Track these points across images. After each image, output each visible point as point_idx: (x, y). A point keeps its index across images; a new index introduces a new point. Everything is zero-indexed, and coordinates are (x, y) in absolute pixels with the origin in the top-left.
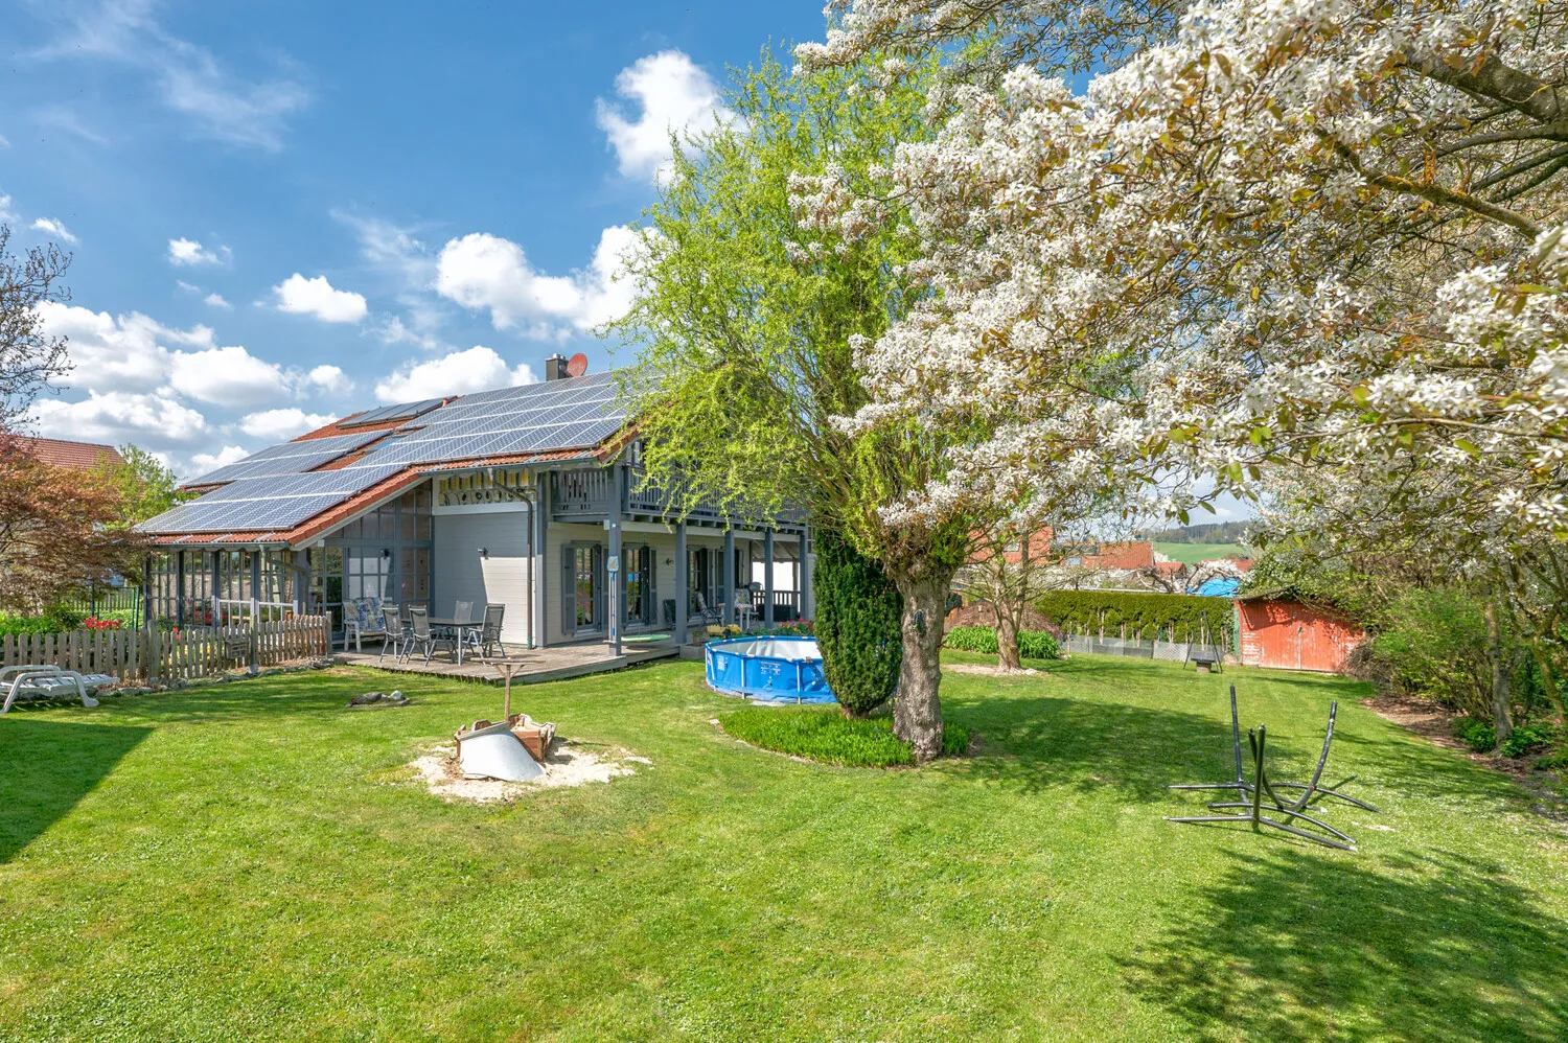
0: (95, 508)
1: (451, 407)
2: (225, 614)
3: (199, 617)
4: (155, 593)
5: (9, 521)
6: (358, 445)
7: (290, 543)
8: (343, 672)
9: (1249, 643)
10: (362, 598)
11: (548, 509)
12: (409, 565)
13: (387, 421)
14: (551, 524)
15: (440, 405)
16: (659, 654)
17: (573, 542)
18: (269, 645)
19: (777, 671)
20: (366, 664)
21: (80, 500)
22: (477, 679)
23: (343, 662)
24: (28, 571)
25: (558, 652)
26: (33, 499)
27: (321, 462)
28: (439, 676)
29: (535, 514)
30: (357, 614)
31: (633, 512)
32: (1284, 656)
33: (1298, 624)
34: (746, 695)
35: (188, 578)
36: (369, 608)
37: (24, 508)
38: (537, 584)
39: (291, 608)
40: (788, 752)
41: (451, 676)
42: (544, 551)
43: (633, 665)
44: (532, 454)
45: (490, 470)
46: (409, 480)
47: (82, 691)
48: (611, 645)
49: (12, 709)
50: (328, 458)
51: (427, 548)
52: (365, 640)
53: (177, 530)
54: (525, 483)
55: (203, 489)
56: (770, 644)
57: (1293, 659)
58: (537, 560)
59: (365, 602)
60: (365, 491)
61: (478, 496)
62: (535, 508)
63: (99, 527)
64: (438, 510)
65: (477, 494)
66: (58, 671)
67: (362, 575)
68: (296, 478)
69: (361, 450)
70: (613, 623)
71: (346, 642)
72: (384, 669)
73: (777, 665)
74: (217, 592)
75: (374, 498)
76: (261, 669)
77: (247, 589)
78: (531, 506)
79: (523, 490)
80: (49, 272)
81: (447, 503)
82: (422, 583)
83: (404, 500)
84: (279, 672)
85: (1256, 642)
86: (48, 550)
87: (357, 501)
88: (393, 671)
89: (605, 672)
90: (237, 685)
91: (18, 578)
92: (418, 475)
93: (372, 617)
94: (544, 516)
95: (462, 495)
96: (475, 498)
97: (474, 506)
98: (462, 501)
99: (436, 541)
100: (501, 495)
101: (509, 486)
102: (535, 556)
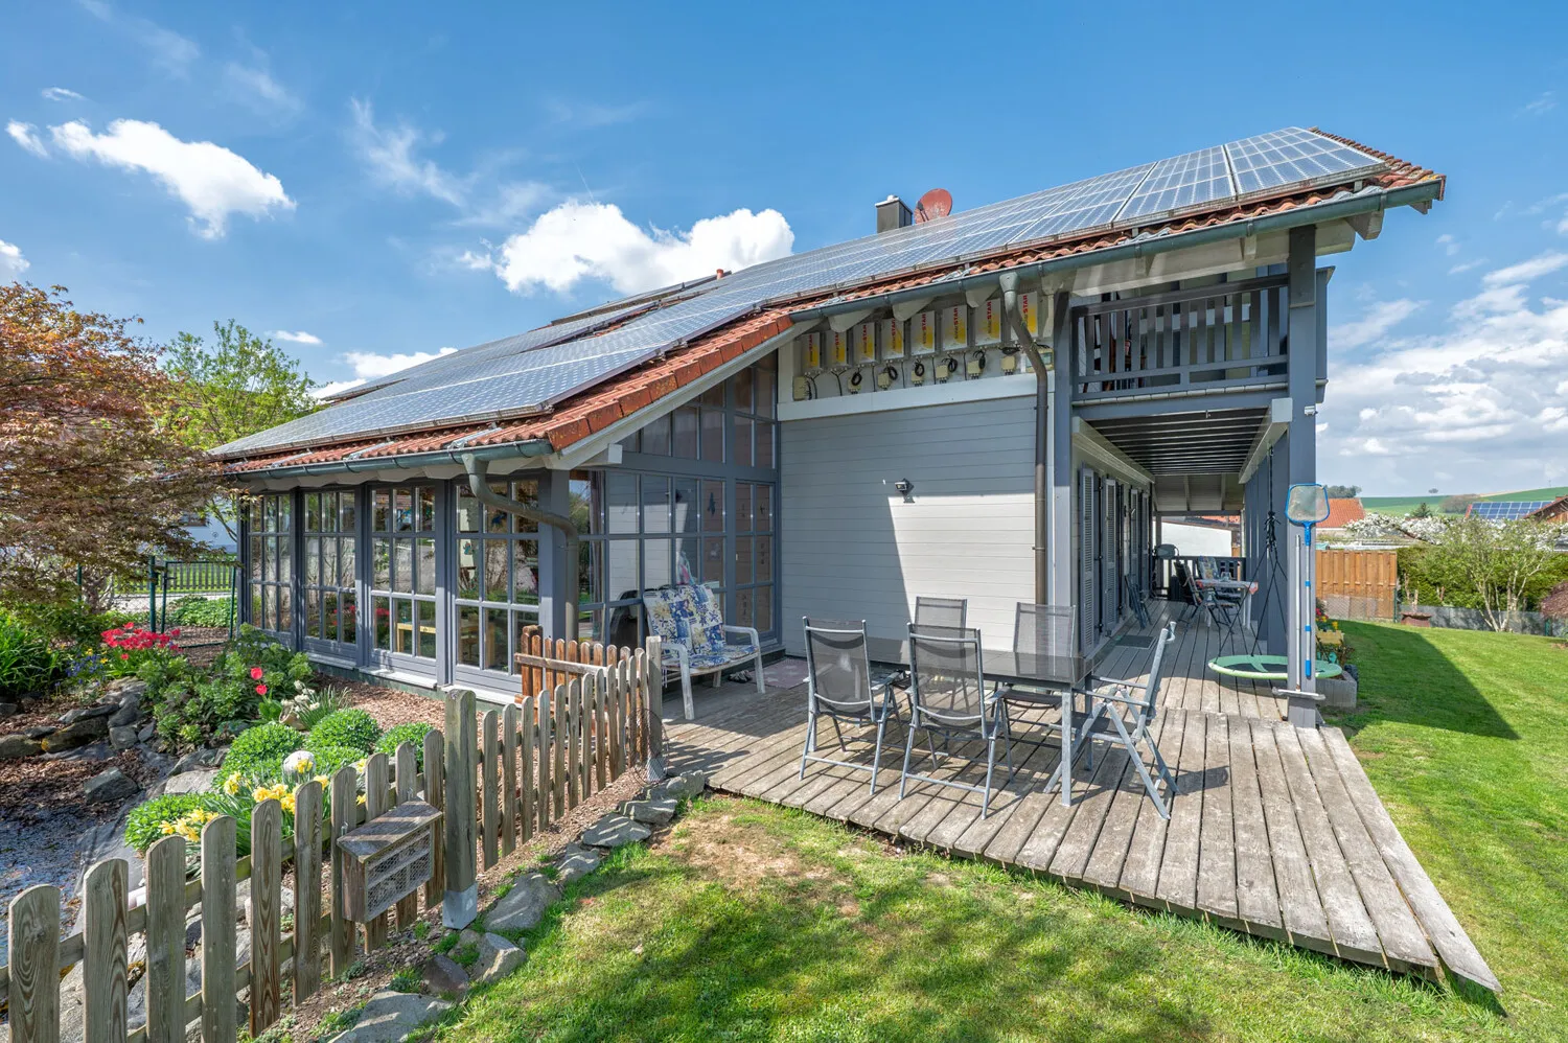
2: (382, 617)
7: (539, 448)
12: (743, 515)
29: (1051, 400)
30: (673, 622)
36: (692, 607)
38: (1057, 550)
39: (535, 618)
42: (1073, 479)
44: (1123, 234)
51: (770, 483)
58: (1061, 497)
61: (892, 372)
62: (1052, 386)
64: (790, 409)
67: (641, 536)
74: (366, 571)
77: (429, 571)
79: (1017, 349)
81: (814, 395)
82: (763, 554)
92: (791, 319)
93: (697, 627)
94: (1070, 402)
95: (850, 374)
96: (884, 379)
97: (881, 394)
98: (851, 387)
99: (785, 470)
100: (982, 364)
101: (982, 341)
102: (1052, 490)
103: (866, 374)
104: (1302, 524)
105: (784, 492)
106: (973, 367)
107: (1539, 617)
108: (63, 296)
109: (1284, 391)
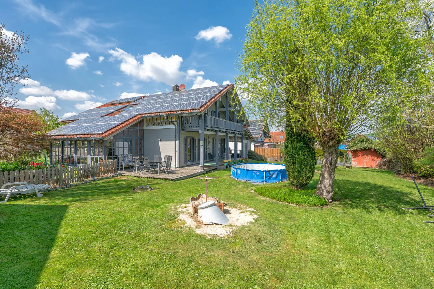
0: (33, 127)
1: (145, 99)
2: (78, 160)
3: (70, 161)
4: (54, 153)
5: (3, 132)
6: (118, 109)
7: (103, 138)
8: (122, 178)
9: (353, 161)
10: (124, 154)
11: (181, 128)
12: (137, 144)
13: (125, 102)
14: (181, 132)
15: (141, 98)
16: (212, 169)
17: (187, 137)
18: (98, 170)
19: (258, 174)
20: (128, 175)
21: (28, 124)
22: (167, 179)
23: (121, 175)
24: (10, 147)
25: (185, 169)
26: (12, 124)
27: (107, 114)
28: (154, 178)
29: (177, 129)
30: (122, 159)
31: (207, 128)
32: (362, 164)
33: (365, 156)
34: (248, 181)
35: (65, 149)
37: (9, 127)
38: (178, 149)
39: (102, 158)
40: (288, 202)
41: (158, 178)
42: (179, 139)
43: (207, 172)
44: (178, 111)
45: (165, 116)
46: (138, 118)
47: (37, 191)
48: (201, 167)
49: (9, 200)
50: (109, 113)
51: (142, 139)
52: (125, 167)
53: (62, 134)
54: (174, 120)
55: (68, 122)
56: (246, 165)
57: (364, 165)
58: (178, 142)
59: (125, 156)
60: (125, 122)
61: (159, 123)
62: (177, 127)
63: (35, 133)
64: (145, 128)
65: (158, 123)
66: (27, 184)
67: (123, 147)
68: (100, 118)
69: (119, 110)
70: (202, 160)
71: (119, 168)
72: (135, 176)
73: (258, 172)
74: (76, 153)
75: (128, 124)
76: (96, 178)
78: (176, 126)
79: (173, 122)
80: (21, 42)
81: (148, 126)
82: (141, 150)
83: (136, 125)
84: (102, 179)
85: (355, 161)
86: (17, 140)
87: (123, 125)
88: (137, 177)
89: (201, 175)
90: (90, 184)
91: (6, 150)
92: (141, 117)
93: (127, 160)
94: (180, 129)
96: (157, 124)
97: (157, 126)
98: (154, 125)
99: (145, 137)
100: (166, 123)
101: (169, 120)
103: (155, 123)
106: (168, 124)
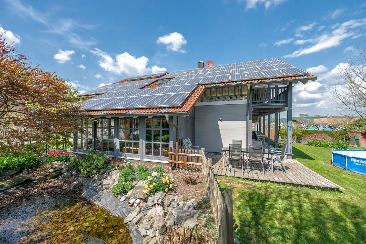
6: (151, 82)
7: (188, 113)
15: (165, 74)
29: (249, 105)
38: (250, 131)
48: (289, 155)
50: (143, 86)
51: (193, 118)
53: (100, 108)
54: (245, 93)
69: (153, 84)
78: (248, 102)
79: (243, 96)
87: (195, 96)
94: (252, 105)
95: (210, 98)
96: (217, 99)
97: (216, 102)
98: (210, 100)
101: (236, 94)
102: (249, 121)
103: (214, 98)
104: (290, 127)
105: (195, 120)
106: (235, 98)
107: (299, 140)
108: (56, 74)
109: (287, 105)
